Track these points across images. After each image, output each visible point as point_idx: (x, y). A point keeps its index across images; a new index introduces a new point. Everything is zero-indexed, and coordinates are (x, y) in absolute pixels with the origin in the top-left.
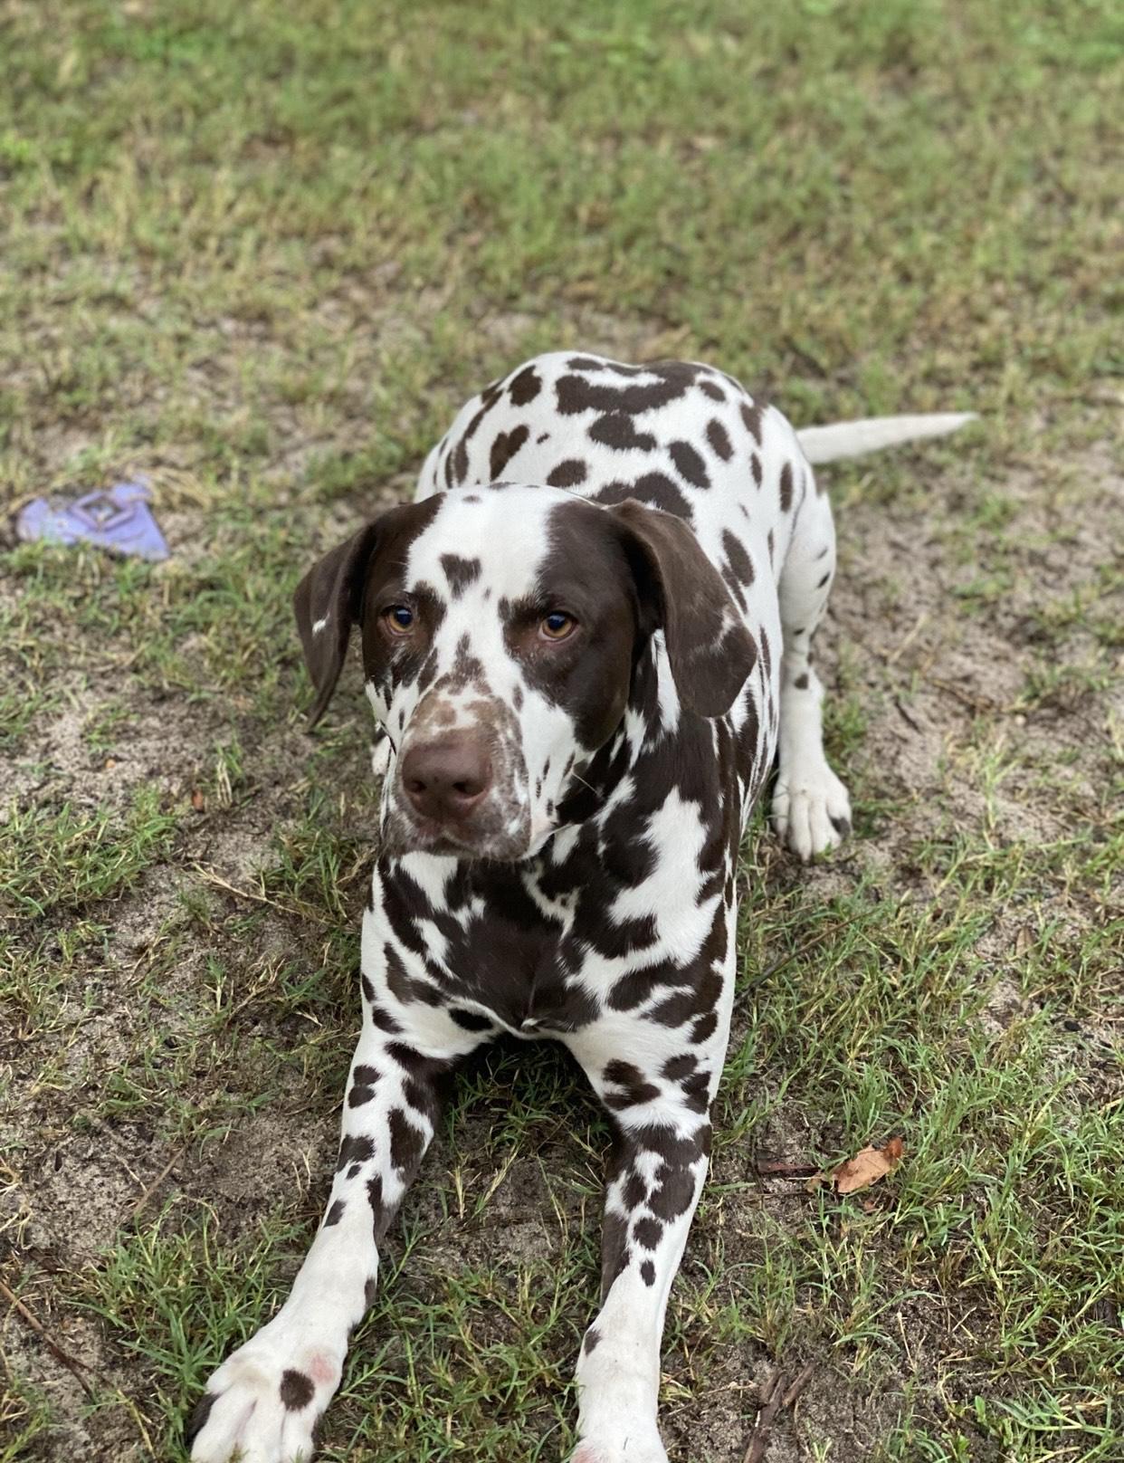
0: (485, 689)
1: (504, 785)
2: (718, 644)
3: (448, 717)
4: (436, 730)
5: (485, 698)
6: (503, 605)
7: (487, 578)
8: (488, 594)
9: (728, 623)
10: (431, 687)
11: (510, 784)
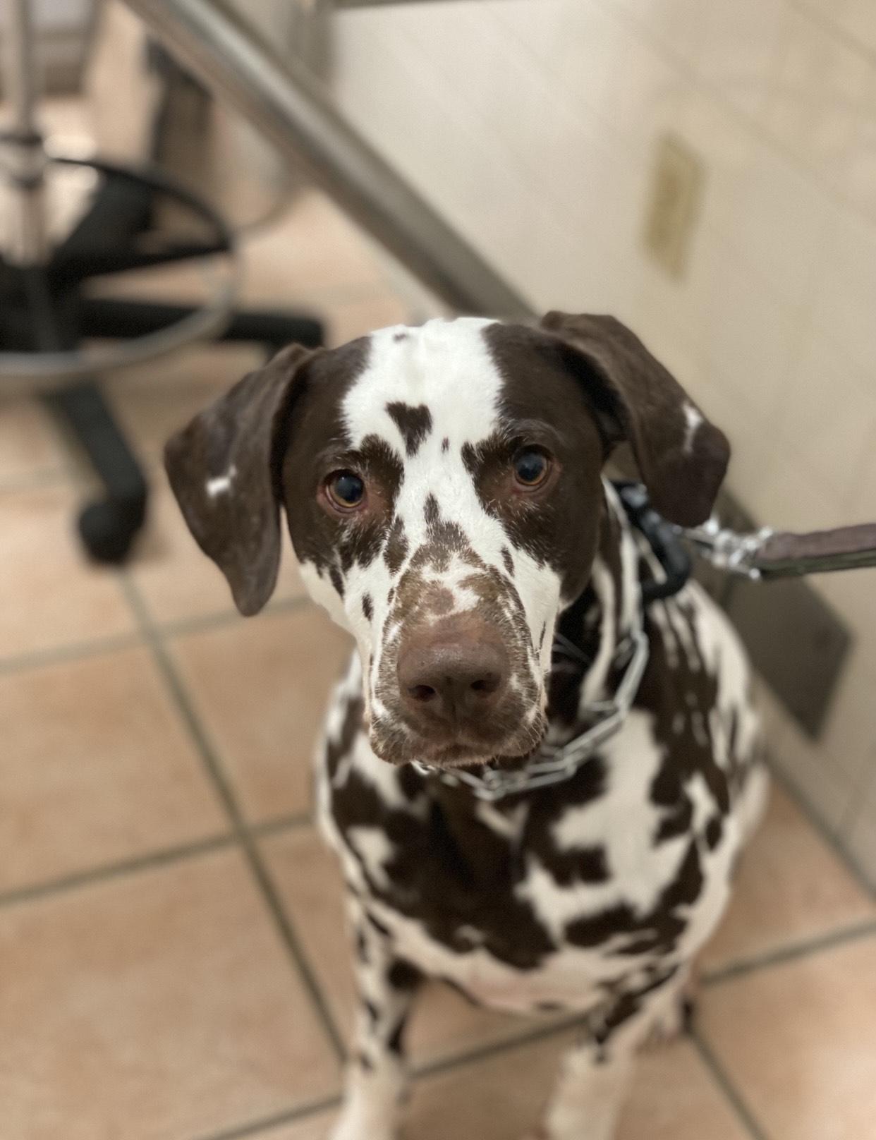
0: (473, 558)
1: (522, 670)
2: (688, 447)
3: (443, 599)
4: (432, 618)
5: (479, 571)
6: (467, 453)
7: (441, 426)
8: (446, 444)
9: (693, 419)
10: (405, 566)
11: (526, 667)
